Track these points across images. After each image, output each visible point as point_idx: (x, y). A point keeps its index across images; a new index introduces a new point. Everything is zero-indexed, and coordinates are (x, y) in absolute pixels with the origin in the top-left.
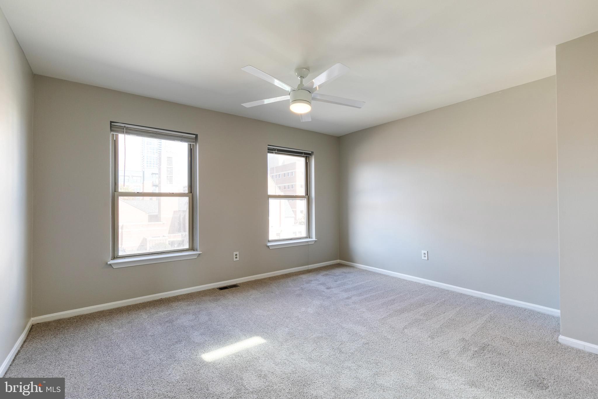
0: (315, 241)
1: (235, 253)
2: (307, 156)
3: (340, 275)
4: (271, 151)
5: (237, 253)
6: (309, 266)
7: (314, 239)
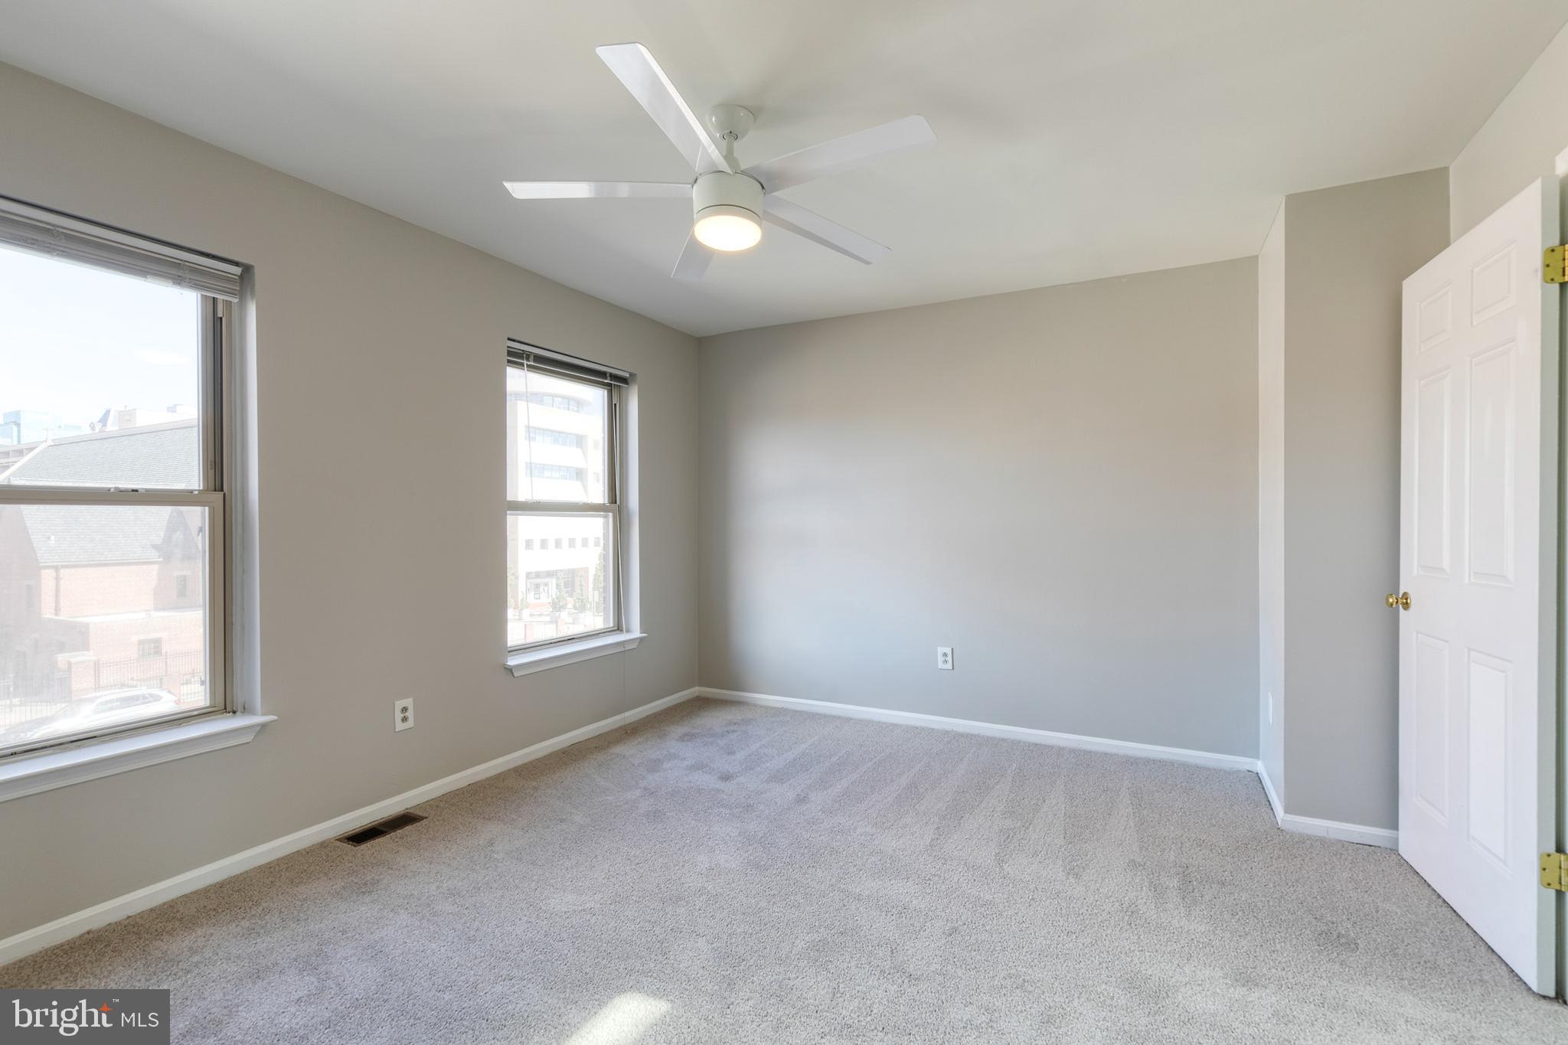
0: (641, 639)
1: (399, 704)
2: (613, 382)
3: (728, 732)
4: (516, 357)
5: (408, 702)
6: (627, 714)
7: (636, 632)
